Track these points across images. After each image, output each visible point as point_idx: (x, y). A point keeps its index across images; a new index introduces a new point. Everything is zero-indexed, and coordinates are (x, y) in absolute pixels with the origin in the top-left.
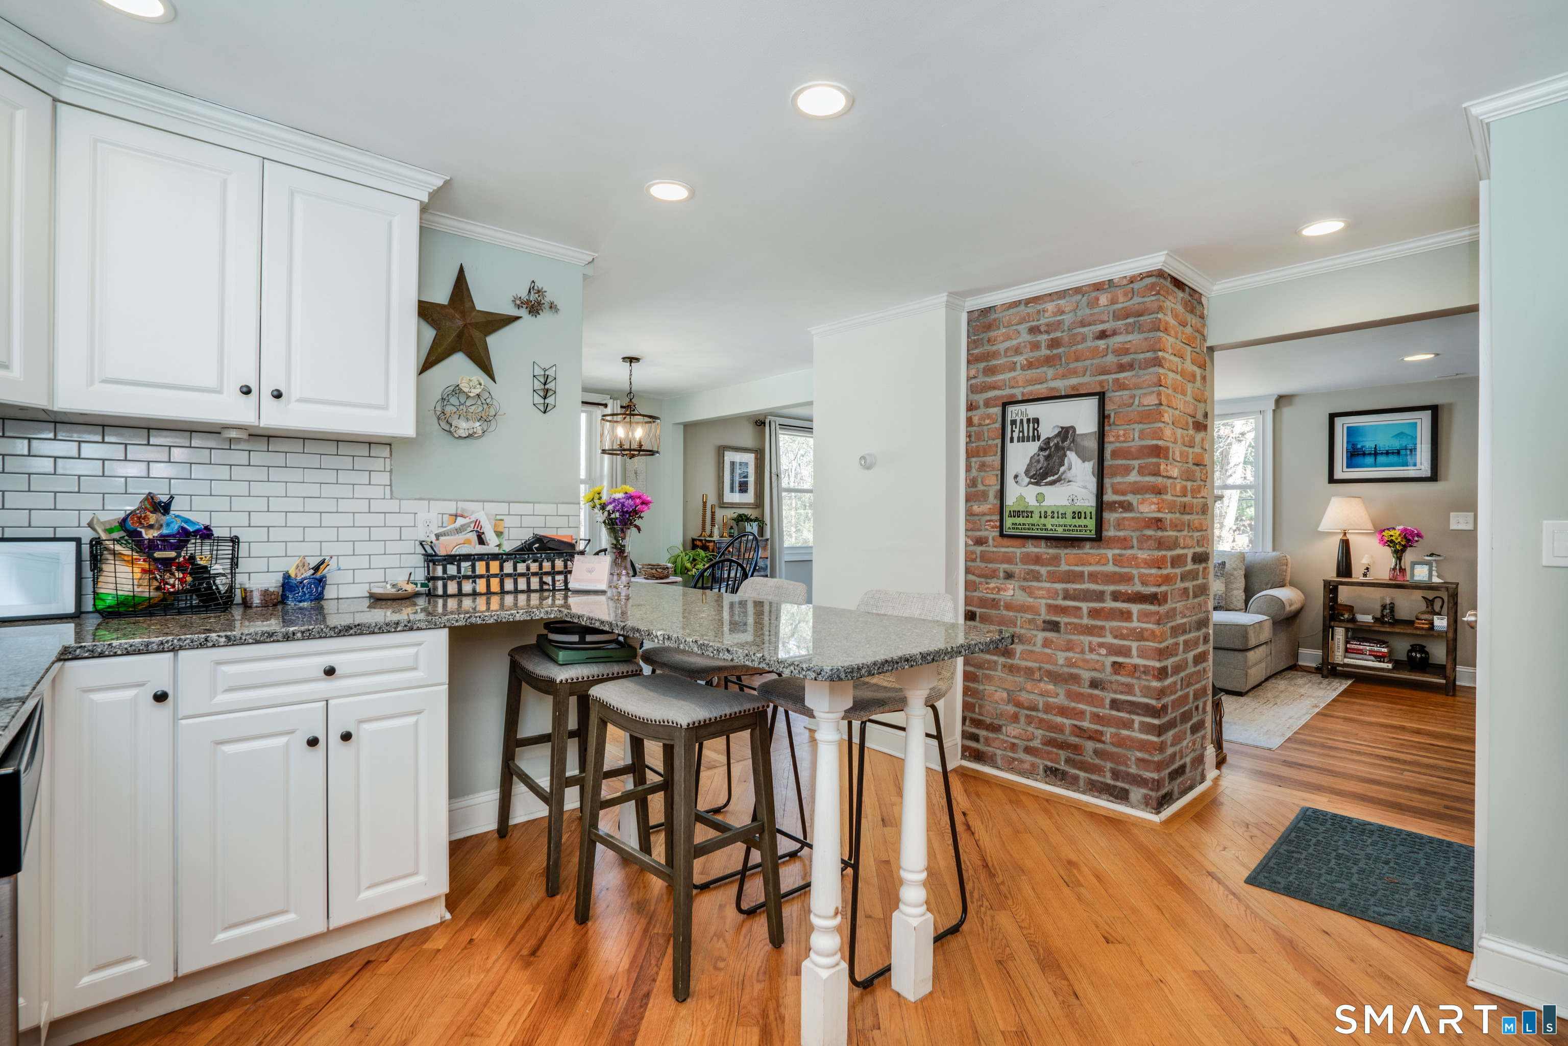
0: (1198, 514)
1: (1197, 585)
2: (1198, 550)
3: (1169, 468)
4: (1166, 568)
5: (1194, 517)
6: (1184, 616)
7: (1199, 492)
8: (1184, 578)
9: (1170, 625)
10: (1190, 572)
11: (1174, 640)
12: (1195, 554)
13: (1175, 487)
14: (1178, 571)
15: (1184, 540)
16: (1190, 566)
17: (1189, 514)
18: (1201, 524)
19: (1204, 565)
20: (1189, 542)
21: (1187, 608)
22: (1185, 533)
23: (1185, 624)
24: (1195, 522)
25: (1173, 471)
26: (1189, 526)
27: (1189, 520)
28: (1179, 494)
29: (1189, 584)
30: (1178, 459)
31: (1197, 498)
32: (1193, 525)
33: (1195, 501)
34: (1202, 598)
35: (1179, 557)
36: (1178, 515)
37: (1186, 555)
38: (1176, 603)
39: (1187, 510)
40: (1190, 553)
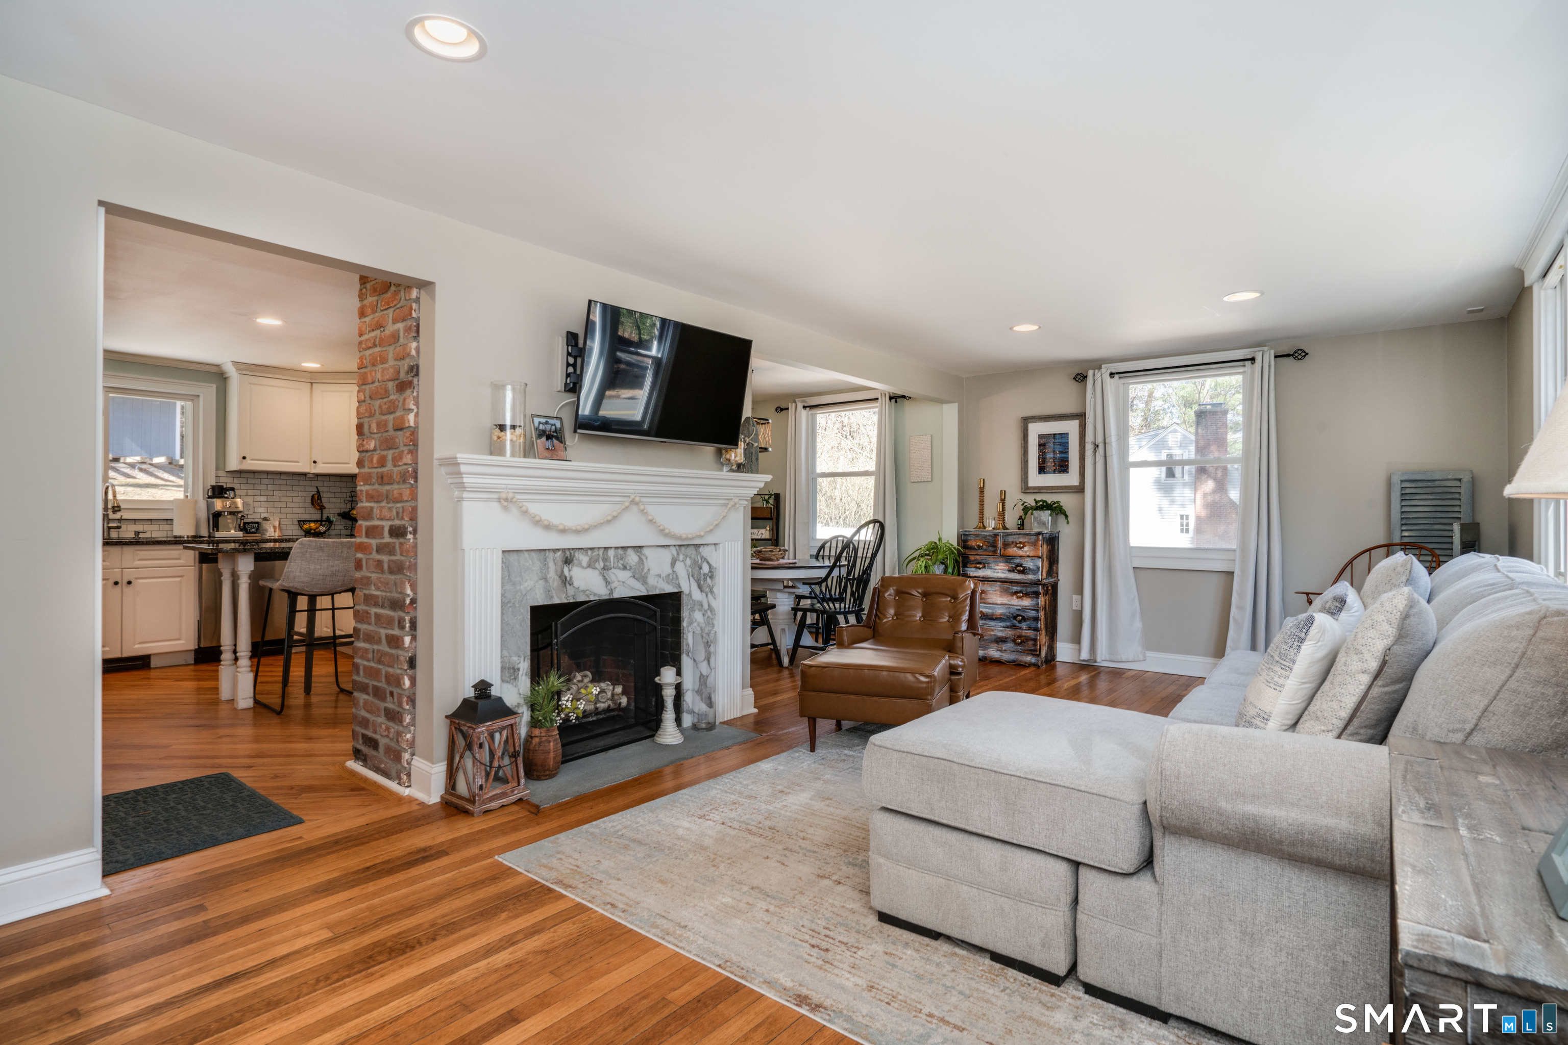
0: (398, 483)
1: (392, 561)
2: (397, 522)
3: (365, 442)
4: (360, 536)
5: (395, 486)
6: (378, 589)
7: (401, 458)
8: (379, 550)
9: (365, 591)
10: (387, 545)
11: (365, 608)
12: (391, 527)
13: (372, 459)
14: (374, 542)
15: (381, 511)
16: (387, 539)
17: (388, 484)
18: (401, 494)
19: (402, 540)
20: (386, 513)
21: (381, 582)
22: (384, 504)
23: (377, 597)
24: (395, 492)
25: (370, 445)
26: (387, 497)
27: (388, 491)
28: (376, 466)
29: (385, 558)
30: (375, 431)
31: (399, 466)
32: (393, 495)
33: (396, 469)
34: (398, 577)
35: (375, 527)
36: (376, 486)
37: (383, 527)
38: (371, 572)
39: (385, 479)
40: (387, 525)
